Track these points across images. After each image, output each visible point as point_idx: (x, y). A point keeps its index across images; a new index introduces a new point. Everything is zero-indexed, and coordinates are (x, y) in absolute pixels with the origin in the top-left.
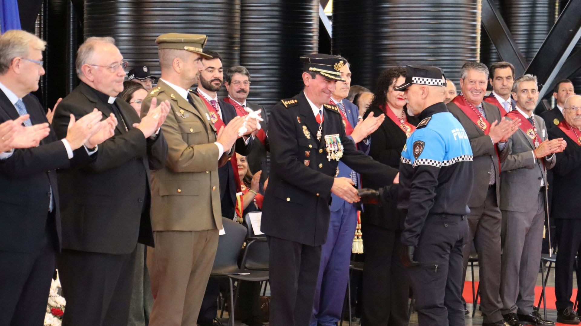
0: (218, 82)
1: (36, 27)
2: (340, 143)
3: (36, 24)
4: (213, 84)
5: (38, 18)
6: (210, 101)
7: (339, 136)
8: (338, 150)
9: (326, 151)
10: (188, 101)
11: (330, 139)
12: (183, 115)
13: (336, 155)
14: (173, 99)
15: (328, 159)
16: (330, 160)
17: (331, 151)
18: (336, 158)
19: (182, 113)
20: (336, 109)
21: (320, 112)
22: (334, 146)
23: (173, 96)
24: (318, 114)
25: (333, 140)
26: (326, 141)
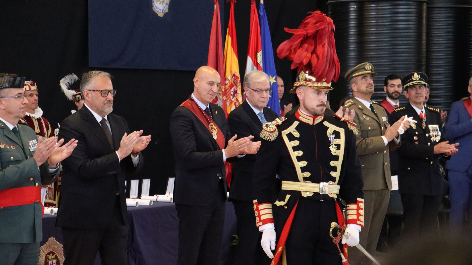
0: (396, 94)
4: (393, 95)
6: (394, 106)
9: (430, 135)
10: (370, 109)
11: (433, 128)
12: (364, 119)
13: (436, 138)
14: (360, 109)
15: (432, 140)
16: (433, 141)
17: (433, 135)
18: (436, 140)
19: (364, 118)
20: (437, 110)
21: (422, 112)
22: (435, 132)
23: (360, 107)
24: (421, 113)
25: (434, 129)
26: (430, 129)
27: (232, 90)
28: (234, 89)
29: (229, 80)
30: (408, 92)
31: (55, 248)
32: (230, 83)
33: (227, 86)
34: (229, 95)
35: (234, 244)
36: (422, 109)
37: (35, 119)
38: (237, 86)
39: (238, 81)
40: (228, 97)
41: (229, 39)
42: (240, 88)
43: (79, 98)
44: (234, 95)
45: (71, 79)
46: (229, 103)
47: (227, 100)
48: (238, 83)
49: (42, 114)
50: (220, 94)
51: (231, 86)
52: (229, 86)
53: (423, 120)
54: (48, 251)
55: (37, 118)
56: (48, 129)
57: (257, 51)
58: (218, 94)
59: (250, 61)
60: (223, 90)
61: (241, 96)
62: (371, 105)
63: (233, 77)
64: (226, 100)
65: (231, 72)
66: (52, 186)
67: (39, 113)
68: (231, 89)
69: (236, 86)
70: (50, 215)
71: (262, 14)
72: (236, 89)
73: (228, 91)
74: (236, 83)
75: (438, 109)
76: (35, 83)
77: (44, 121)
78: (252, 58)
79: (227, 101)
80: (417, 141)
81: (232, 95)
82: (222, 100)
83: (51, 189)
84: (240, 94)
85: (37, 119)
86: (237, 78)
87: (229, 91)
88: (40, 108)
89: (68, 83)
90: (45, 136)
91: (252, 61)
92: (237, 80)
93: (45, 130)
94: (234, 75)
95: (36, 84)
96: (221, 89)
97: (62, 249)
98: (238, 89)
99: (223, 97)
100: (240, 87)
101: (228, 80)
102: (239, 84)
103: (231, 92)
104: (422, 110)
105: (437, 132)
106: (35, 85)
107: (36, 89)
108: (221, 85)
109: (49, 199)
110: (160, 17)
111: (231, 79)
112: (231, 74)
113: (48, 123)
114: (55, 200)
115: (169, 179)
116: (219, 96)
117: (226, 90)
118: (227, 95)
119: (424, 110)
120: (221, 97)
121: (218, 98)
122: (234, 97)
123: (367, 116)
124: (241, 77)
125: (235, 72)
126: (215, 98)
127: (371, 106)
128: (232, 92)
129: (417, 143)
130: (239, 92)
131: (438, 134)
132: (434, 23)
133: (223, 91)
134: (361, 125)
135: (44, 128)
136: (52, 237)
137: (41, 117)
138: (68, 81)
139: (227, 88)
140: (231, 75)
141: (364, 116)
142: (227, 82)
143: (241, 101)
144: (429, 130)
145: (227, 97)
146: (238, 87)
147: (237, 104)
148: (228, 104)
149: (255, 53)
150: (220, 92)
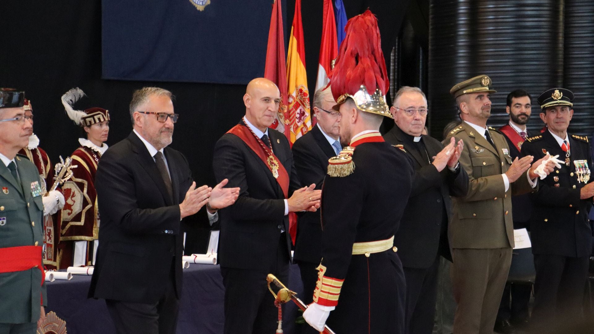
0: (523, 116)
1: (391, 58)
2: (588, 168)
3: (391, 57)
4: (520, 118)
5: (393, 51)
6: (520, 133)
7: (587, 162)
8: (586, 174)
9: (576, 174)
10: (485, 137)
11: (579, 164)
12: (477, 151)
13: (584, 178)
14: (471, 137)
15: (578, 181)
16: (580, 182)
17: (580, 174)
18: (584, 181)
19: (477, 149)
20: (585, 139)
21: (565, 142)
22: (583, 170)
23: (471, 134)
24: (563, 144)
25: (581, 165)
26: (576, 166)
27: (298, 111)
28: (301, 110)
29: (294, 97)
30: (546, 114)
31: (55, 326)
32: (295, 101)
33: (291, 106)
34: (293, 117)
36: (565, 138)
37: (29, 150)
38: (305, 105)
39: (306, 99)
40: (292, 121)
41: (293, 42)
42: (308, 109)
43: (90, 122)
44: (300, 119)
45: (74, 96)
46: (294, 128)
47: (291, 124)
48: (306, 101)
49: (38, 144)
50: (281, 117)
51: (297, 106)
52: (294, 106)
53: (567, 154)
54: (46, 330)
55: (31, 149)
56: (46, 163)
57: (331, 59)
58: (279, 116)
59: (322, 72)
60: (286, 111)
61: (310, 120)
62: (486, 131)
63: (299, 94)
64: (289, 124)
65: (296, 86)
66: (52, 241)
67: (34, 142)
68: (296, 110)
70: (49, 281)
71: (338, 7)
72: (302, 110)
73: (291, 112)
74: (304, 101)
75: (586, 137)
76: (29, 101)
77: (41, 152)
78: (325, 67)
79: (291, 126)
80: (557, 183)
81: (298, 118)
82: (284, 124)
83: (51, 245)
84: (308, 116)
85: (32, 151)
86: (305, 94)
87: (294, 112)
88: (35, 135)
89: (71, 100)
90: (42, 173)
91: (325, 71)
92: (305, 97)
93: (42, 165)
94: (301, 91)
95: (31, 103)
96: (283, 110)
97: (66, 328)
98: (306, 110)
99: (286, 121)
100: (308, 107)
102: (307, 103)
103: (296, 114)
104: (566, 140)
105: (585, 170)
106: (29, 104)
107: (30, 109)
108: (283, 105)
109: (48, 259)
110: (199, 11)
111: (297, 96)
112: (297, 89)
113: (47, 155)
114: (55, 260)
115: (211, 232)
116: (280, 119)
117: (289, 112)
118: (291, 117)
119: (567, 139)
120: (282, 120)
121: (279, 122)
122: (301, 121)
123: (481, 147)
124: (309, 93)
125: (302, 87)
126: (275, 122)
127: (486, 134)
128: (298, 113)
129: (558, 185)
130: (308, 113)
131: (586, 172)
132: (574, 19)
133: (285, 113)
134: (472, 159)
135: (41, 163)
136: (52, 312)
137: (36, 147)
138: (70, 98)
139: (290, 109)
140: (296, 91)
141: (477, 147)
142: (291, 100)
143: (310, 127)
144: (574, 166)
145: (290, 121)
146: (305, 107)
147: (304, 130)
148: (292, 130)
149: (329, 61)
150: (281, 114)
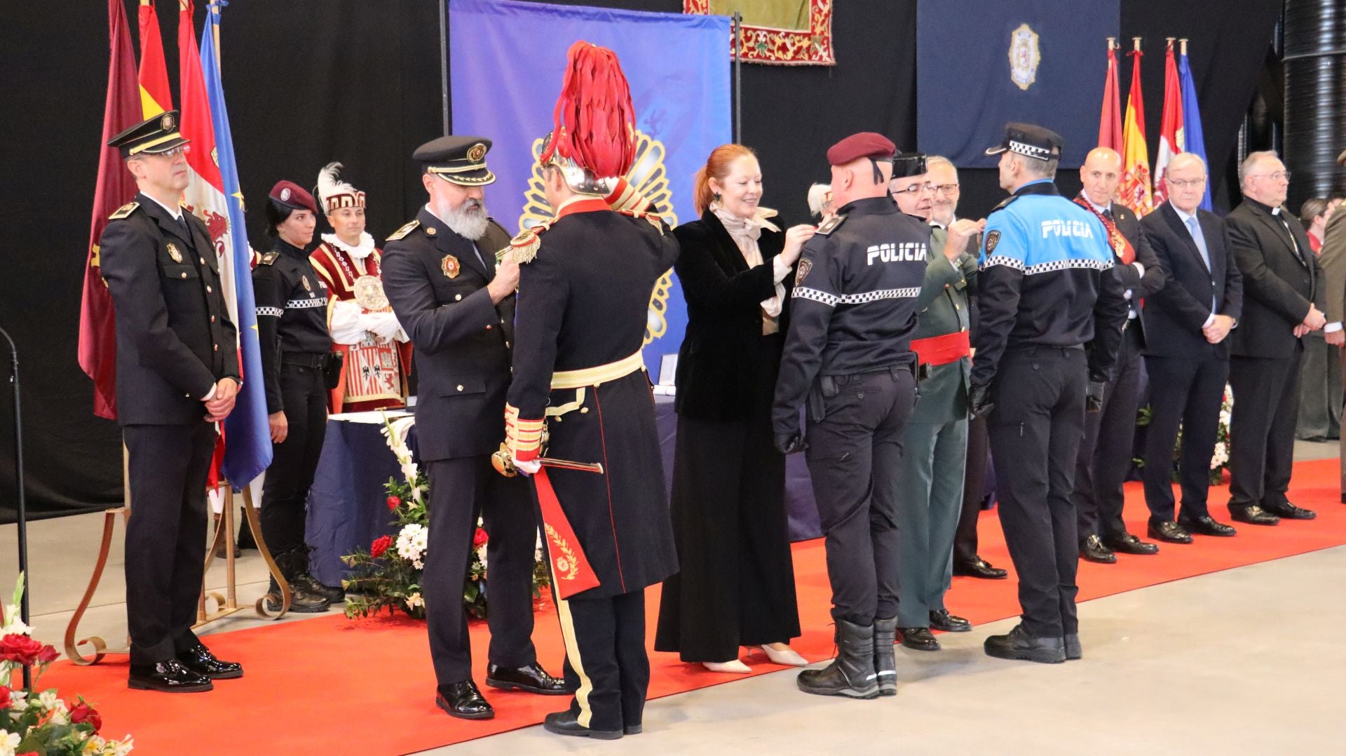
27: (1137, 189)
28: (1140, 188)
32: (1133, 178)
33: (1129, 184)
34: (1131, 197)
35: (1142, 423)
38: (1145, 183)
40: (1131, 201)
42: (1149, 187)
44: (1139, 198)
47: (1129, 204)
48: (1146, 178)
51: (1135, 183)
52: (1132, 184)
57: (1176, 128)
59: (1164, 144)
63: (1138, 170)
65: (1135, 162)
68: (1135, 188)
69: (1143, 183)
71: (1183, 70)
72: (1142, 188)
73: (1130, 190)
74: (1143, 178)
78: (1168, 139)
81: (1137, 196)
84: (1148, 195)
86: (1145, 171)
87: (1132, 190)
91: (1168, 143)
92: (1145, 174)
94: (1140, 167)
98: (1146, 188)
100: (1148, 184)
101: (1131, 174)
102: (1147, 180)
103: (1135, 192)
110: (1022, 90)
111: (1136, 173)
117: (1126, 190)
122: (1140, 200)
124: (1150, 168)
125: (1141, 162)
128: (1137, 192)
130: (1148, 192)
139: (1128, 187)
140: (1135, 166)
142: (1128, 177)
147: (1144, 210)
149: (1173, 132)
150: (1118, 194)
